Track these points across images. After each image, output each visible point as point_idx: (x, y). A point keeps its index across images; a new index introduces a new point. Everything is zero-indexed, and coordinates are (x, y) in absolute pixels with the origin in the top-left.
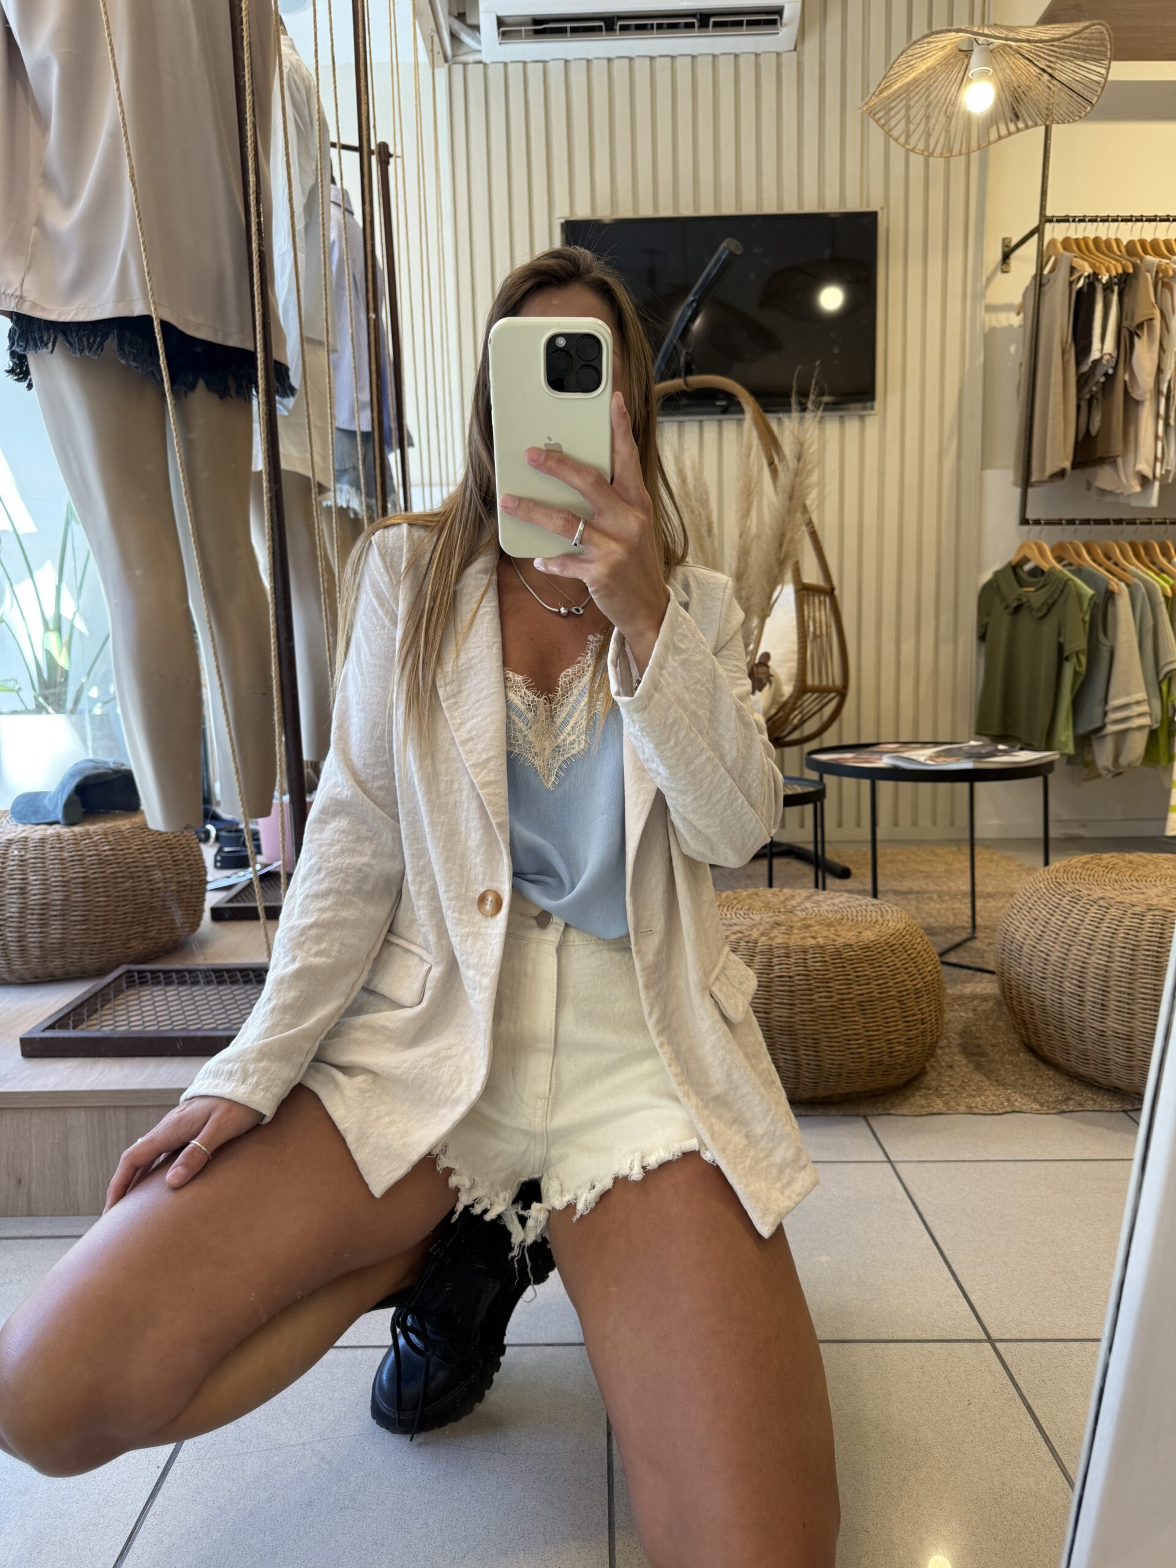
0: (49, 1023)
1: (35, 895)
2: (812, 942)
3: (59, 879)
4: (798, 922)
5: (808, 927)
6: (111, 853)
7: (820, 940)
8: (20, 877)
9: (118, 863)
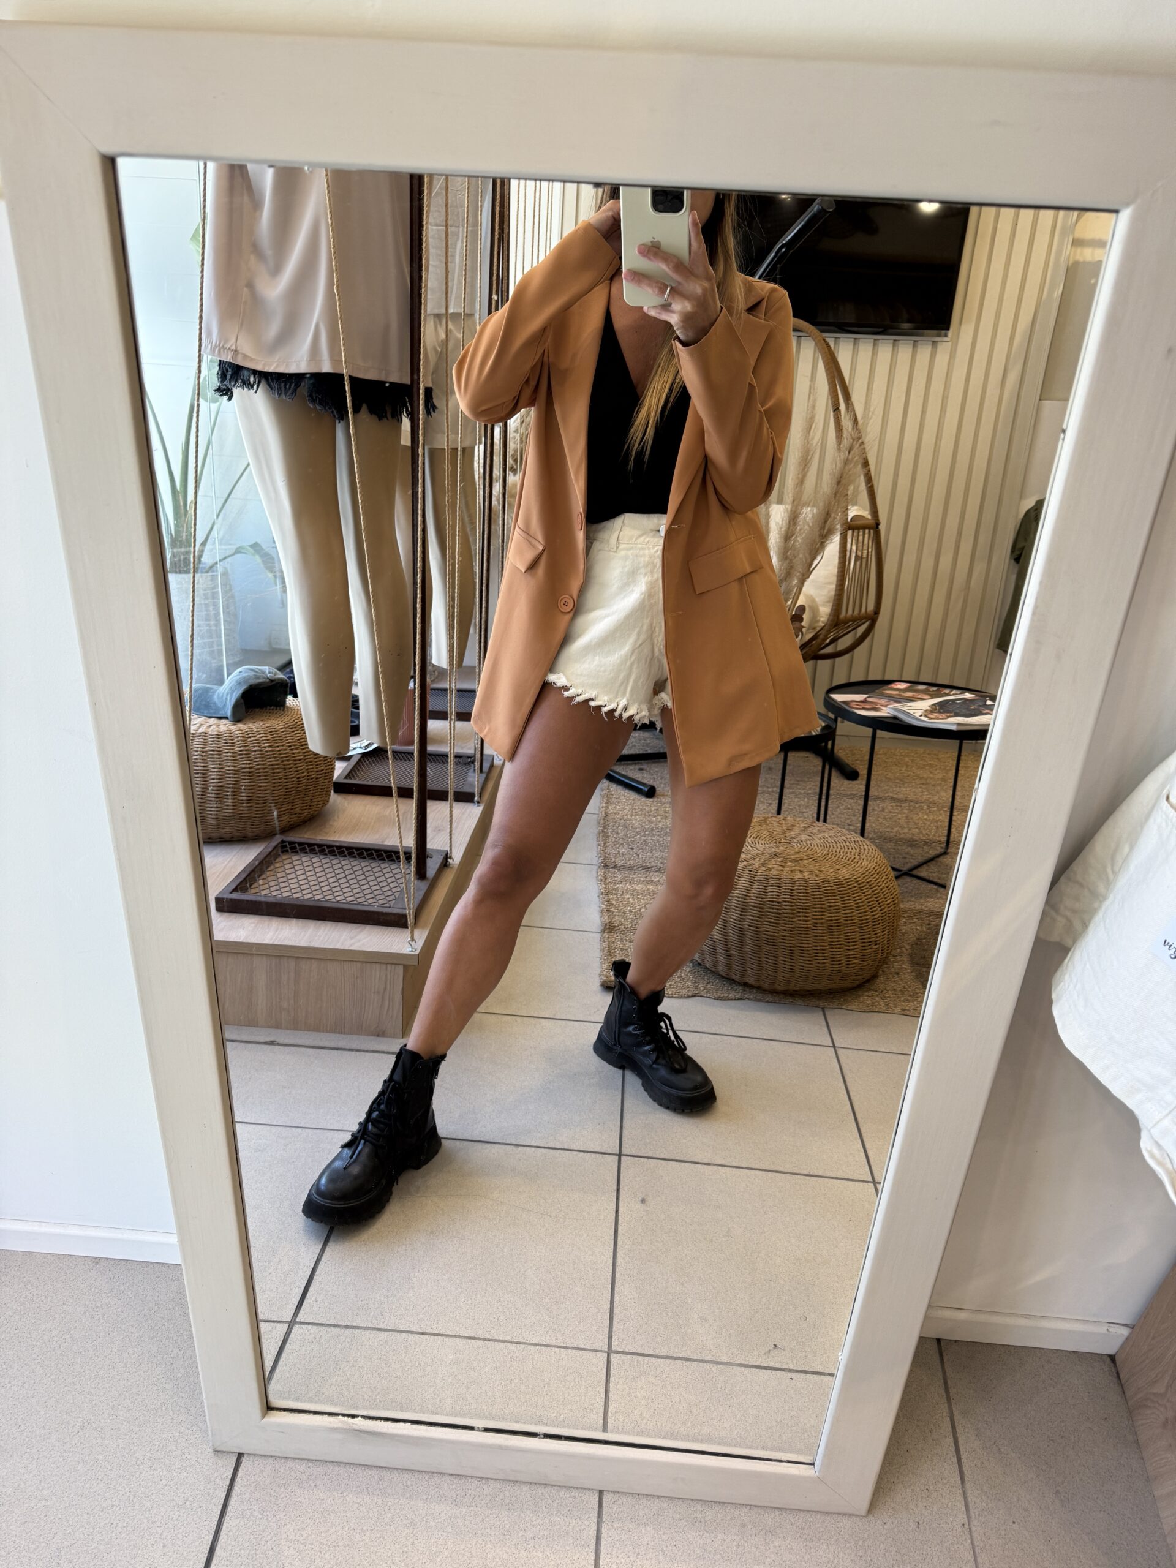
0: (234, 886)
1: (213, 779)
2: (798, 875)
3: (231, 768)
4: (793, 855)
5: (799, 860)
6: (270, 749)
7: (805, 874)
8: (202, 765)
9: (275, 758)
